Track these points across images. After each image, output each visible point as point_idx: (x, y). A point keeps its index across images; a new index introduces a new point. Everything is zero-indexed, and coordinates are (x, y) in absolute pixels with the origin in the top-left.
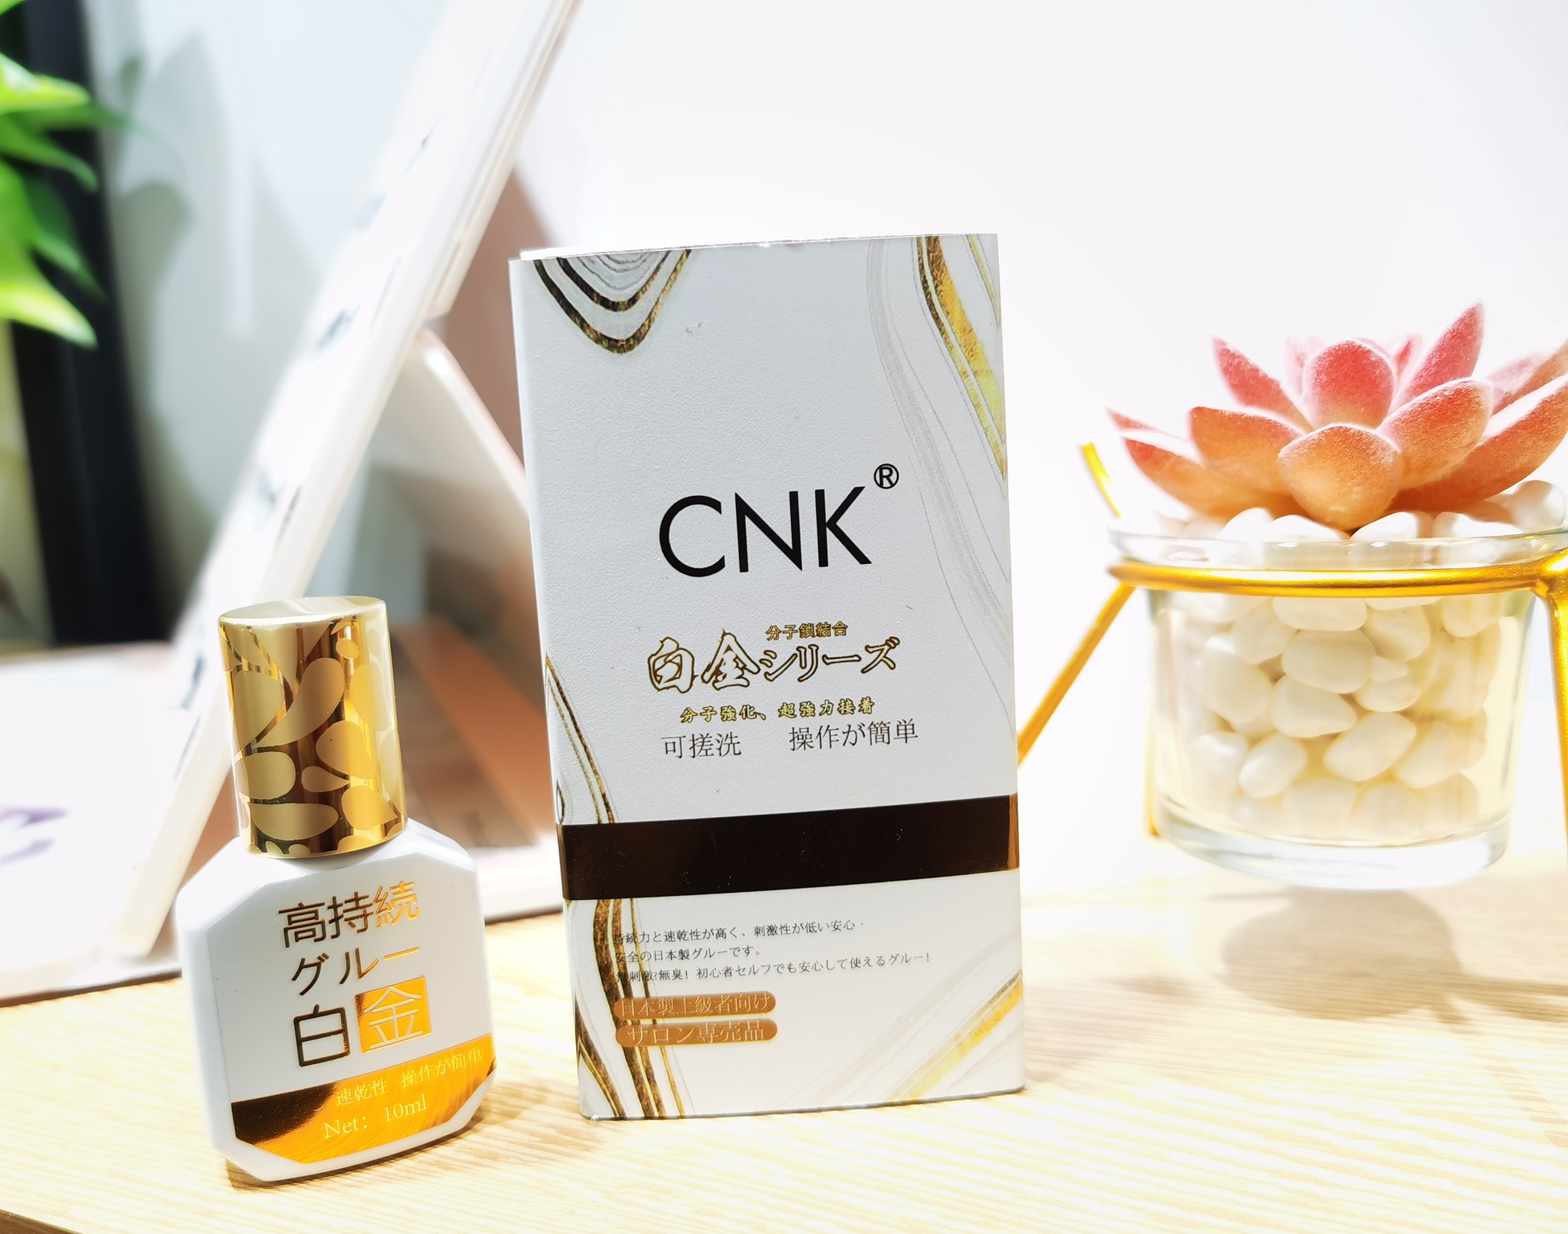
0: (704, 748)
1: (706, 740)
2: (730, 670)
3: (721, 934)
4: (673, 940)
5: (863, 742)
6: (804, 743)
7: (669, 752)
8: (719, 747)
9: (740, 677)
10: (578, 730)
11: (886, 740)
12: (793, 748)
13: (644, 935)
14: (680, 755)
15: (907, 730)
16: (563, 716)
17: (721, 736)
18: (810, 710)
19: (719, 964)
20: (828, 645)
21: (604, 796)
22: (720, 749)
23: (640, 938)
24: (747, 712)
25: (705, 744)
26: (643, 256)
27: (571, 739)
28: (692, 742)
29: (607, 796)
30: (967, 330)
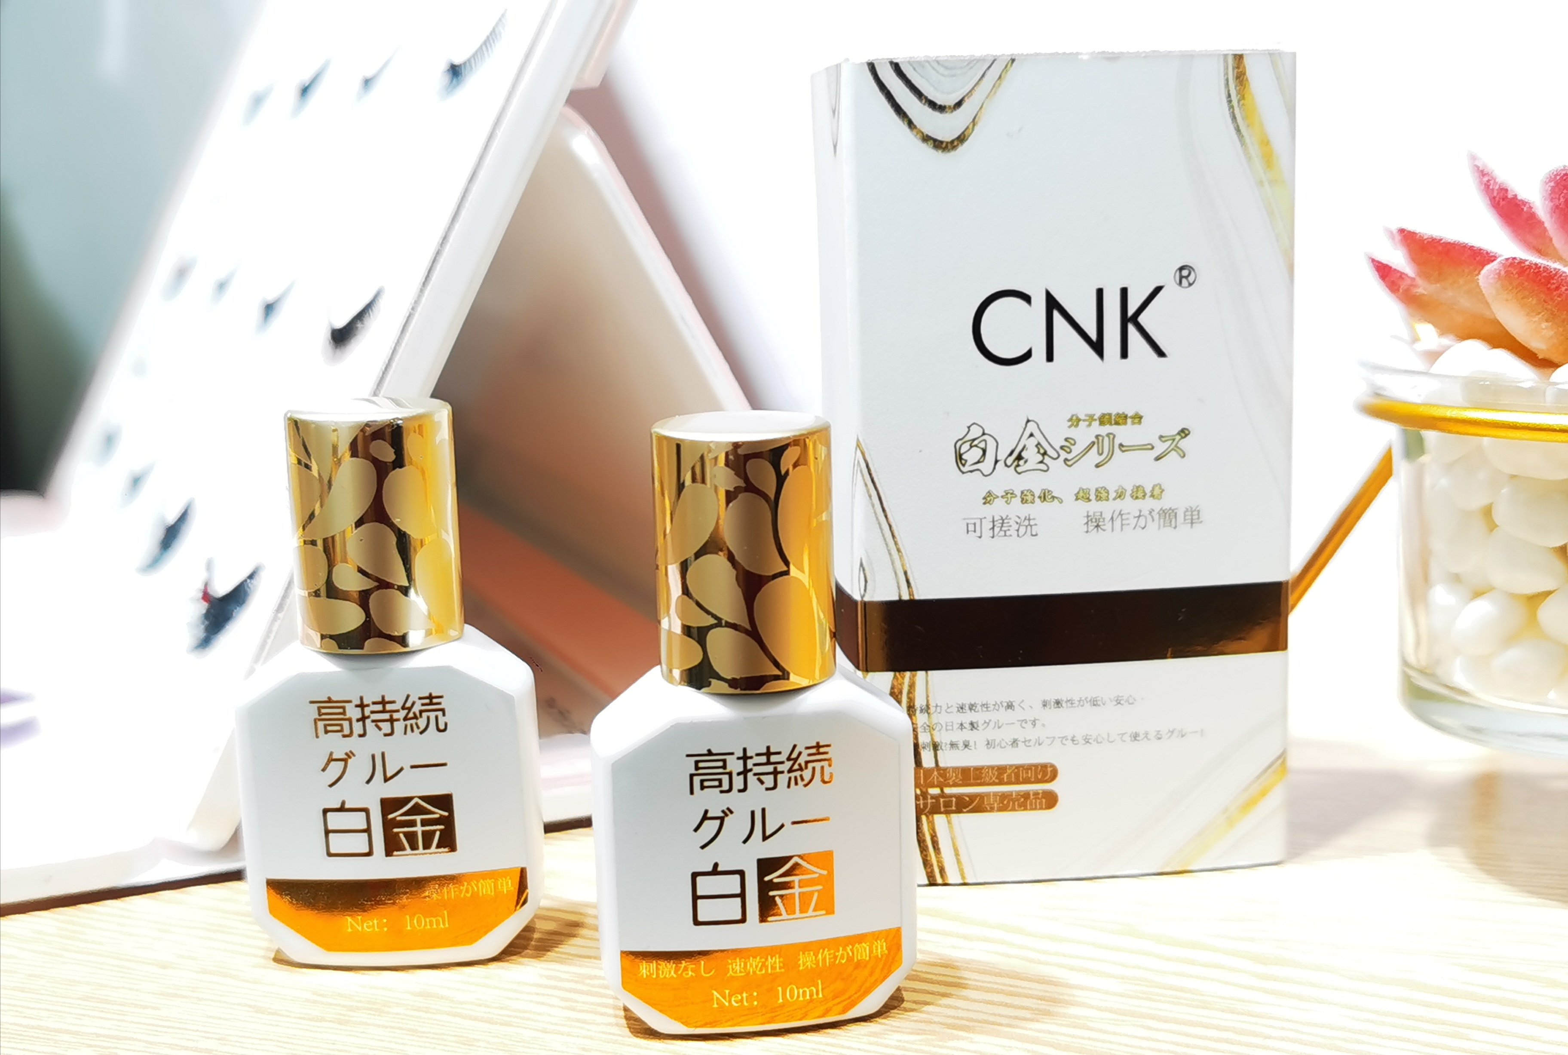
0: (1003, 529)
1: (1005, 521)
2: (1031, 455)
3: (1010, 706)
4: (964, 711)
5: (1153, 526)
6: (1098, 526)
7: (970, 533)
8: (1017, 529)
9: (1041, 462)
10: (884, 510)
11: (1173, 525)
12: (1086, 530)
13: (937, 706)
14: (979, 535)
15: (1194, 516)
16: (870, 496)
17: (1019, 518)
18: (1104, 495)
19: (1007, 734)
20: (1125, 434)
21: (906, 573)
22: (1018, 531)
23: (932, 710)
24: (1045, 496)
25: (1004, 525)
26: (971, 62)
27: (877, 519)
28: (992, 524)
29: (909, 574)
30: (1265, 143)
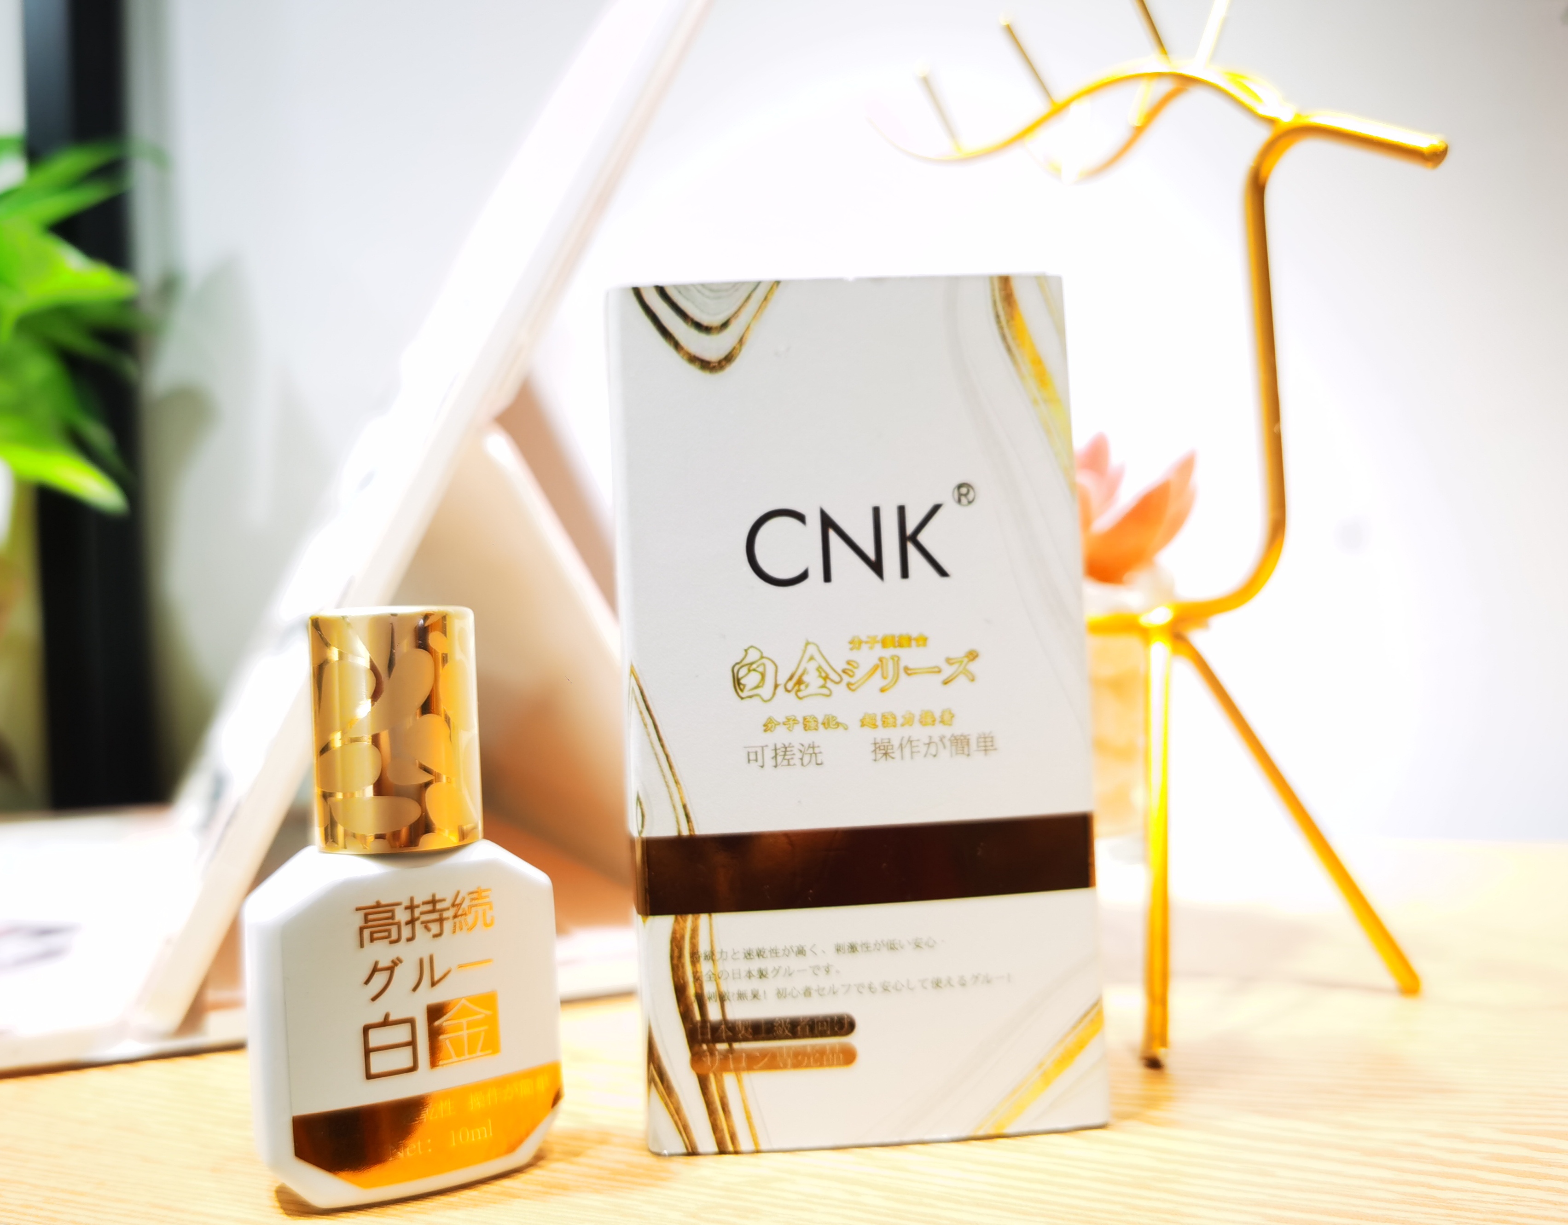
0: (787, 757)
1: (788, 749)
2: (813, 680)
3: (801, 952)
4: (752, 957)
5: (944, 754)
6: (886, 754)
7: (751, 762)
8: (801, 757)
9: (824, 686)
10: (660, 739)
11: (966, 751)
12: (874, 758)
13: (722, 952)
14: (761, 765)
15: (987, 744)
16: (645, 725)
17: (803, 745)
18: (891, 720)
19: (799, 983)
20: (910, 656)
21: (685, 807)
22: (802, 759)
23: (717, 956)
24: (831, 723)
25: (787, 753)
26: (735, 286)
27: (653, 748)
28: (774, 751)
29: (689, 807)
30: (1038, 362)
